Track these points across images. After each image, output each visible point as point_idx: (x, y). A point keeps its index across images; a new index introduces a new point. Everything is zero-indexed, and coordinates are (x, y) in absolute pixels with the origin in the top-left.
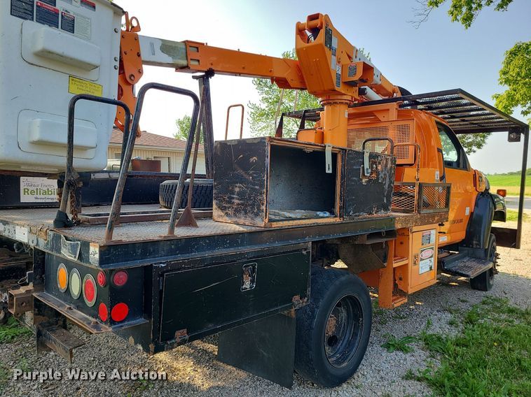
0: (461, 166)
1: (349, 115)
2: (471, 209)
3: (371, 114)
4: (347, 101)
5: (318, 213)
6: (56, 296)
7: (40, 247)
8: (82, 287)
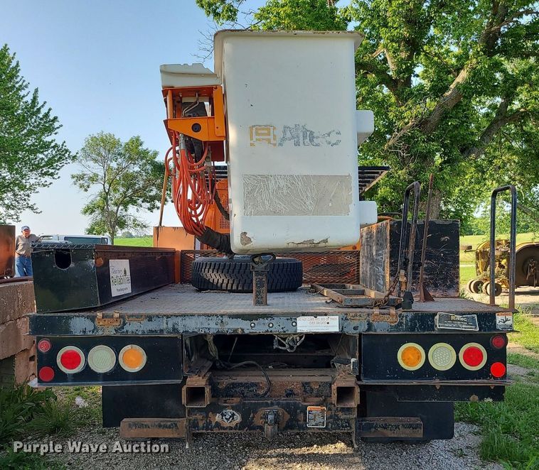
6: (397, 378)
7: (379, 332)
8: (458, 357)
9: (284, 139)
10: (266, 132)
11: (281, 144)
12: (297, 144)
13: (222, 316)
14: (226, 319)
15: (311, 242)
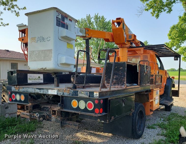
0: (162, 69)
1: (128, 51)
2: (165, 83)
3: (134, 51)
4: (128, 47)
5: (134, 84)
6: (71, 110)
7: (65, 95)
8: (86, 105)
9: (38, 41)
10: (34, 39)
11: (37, 42)
12: (41, 42)
13: (35, 88)
14: (35, 89)
15: (42, 68)
